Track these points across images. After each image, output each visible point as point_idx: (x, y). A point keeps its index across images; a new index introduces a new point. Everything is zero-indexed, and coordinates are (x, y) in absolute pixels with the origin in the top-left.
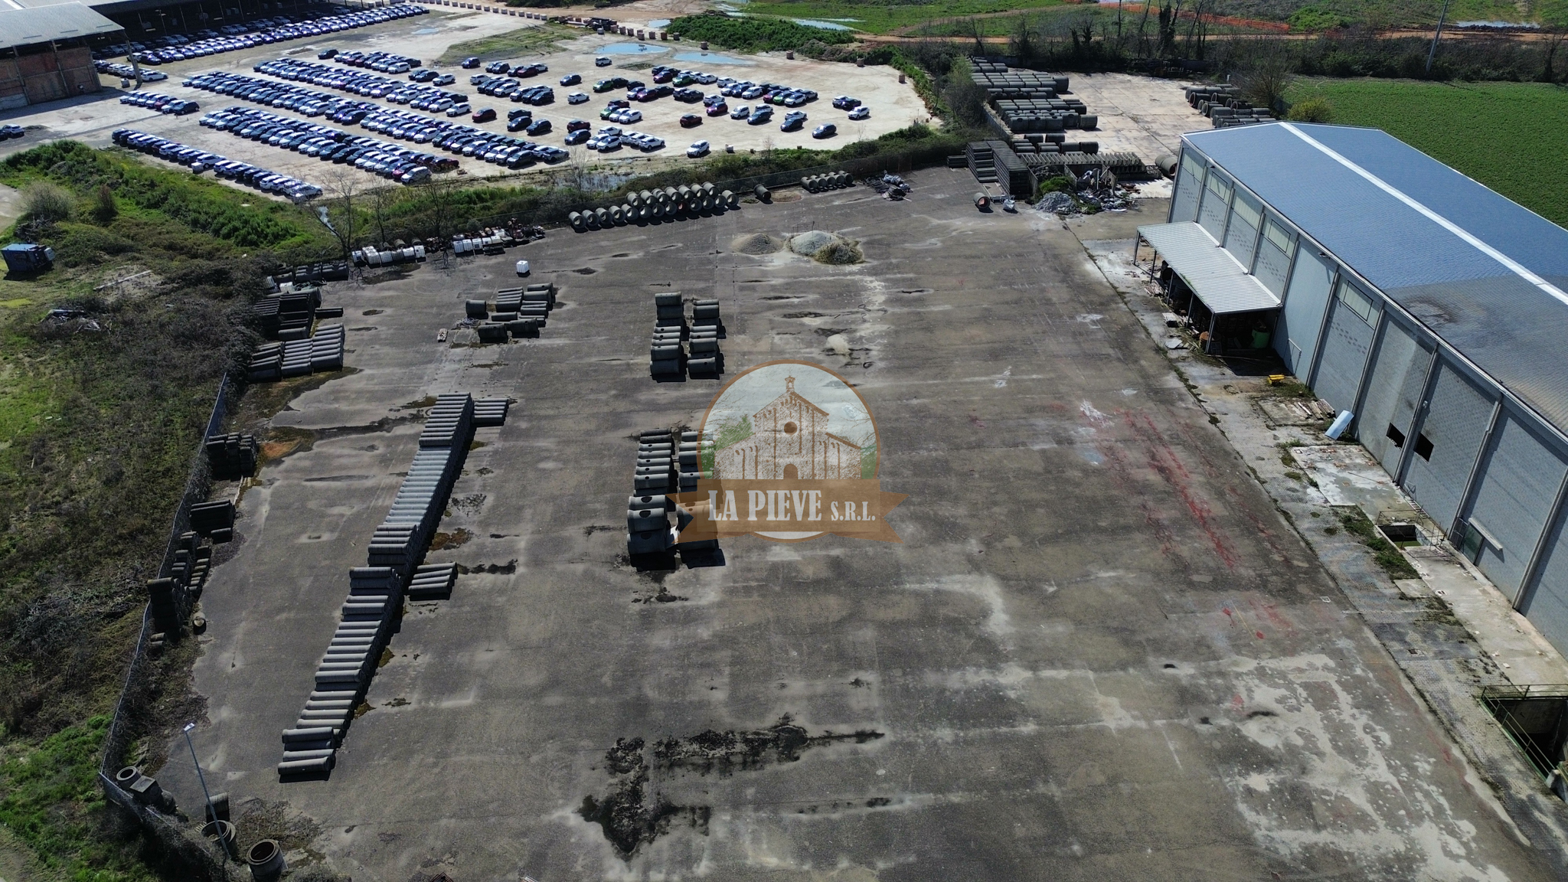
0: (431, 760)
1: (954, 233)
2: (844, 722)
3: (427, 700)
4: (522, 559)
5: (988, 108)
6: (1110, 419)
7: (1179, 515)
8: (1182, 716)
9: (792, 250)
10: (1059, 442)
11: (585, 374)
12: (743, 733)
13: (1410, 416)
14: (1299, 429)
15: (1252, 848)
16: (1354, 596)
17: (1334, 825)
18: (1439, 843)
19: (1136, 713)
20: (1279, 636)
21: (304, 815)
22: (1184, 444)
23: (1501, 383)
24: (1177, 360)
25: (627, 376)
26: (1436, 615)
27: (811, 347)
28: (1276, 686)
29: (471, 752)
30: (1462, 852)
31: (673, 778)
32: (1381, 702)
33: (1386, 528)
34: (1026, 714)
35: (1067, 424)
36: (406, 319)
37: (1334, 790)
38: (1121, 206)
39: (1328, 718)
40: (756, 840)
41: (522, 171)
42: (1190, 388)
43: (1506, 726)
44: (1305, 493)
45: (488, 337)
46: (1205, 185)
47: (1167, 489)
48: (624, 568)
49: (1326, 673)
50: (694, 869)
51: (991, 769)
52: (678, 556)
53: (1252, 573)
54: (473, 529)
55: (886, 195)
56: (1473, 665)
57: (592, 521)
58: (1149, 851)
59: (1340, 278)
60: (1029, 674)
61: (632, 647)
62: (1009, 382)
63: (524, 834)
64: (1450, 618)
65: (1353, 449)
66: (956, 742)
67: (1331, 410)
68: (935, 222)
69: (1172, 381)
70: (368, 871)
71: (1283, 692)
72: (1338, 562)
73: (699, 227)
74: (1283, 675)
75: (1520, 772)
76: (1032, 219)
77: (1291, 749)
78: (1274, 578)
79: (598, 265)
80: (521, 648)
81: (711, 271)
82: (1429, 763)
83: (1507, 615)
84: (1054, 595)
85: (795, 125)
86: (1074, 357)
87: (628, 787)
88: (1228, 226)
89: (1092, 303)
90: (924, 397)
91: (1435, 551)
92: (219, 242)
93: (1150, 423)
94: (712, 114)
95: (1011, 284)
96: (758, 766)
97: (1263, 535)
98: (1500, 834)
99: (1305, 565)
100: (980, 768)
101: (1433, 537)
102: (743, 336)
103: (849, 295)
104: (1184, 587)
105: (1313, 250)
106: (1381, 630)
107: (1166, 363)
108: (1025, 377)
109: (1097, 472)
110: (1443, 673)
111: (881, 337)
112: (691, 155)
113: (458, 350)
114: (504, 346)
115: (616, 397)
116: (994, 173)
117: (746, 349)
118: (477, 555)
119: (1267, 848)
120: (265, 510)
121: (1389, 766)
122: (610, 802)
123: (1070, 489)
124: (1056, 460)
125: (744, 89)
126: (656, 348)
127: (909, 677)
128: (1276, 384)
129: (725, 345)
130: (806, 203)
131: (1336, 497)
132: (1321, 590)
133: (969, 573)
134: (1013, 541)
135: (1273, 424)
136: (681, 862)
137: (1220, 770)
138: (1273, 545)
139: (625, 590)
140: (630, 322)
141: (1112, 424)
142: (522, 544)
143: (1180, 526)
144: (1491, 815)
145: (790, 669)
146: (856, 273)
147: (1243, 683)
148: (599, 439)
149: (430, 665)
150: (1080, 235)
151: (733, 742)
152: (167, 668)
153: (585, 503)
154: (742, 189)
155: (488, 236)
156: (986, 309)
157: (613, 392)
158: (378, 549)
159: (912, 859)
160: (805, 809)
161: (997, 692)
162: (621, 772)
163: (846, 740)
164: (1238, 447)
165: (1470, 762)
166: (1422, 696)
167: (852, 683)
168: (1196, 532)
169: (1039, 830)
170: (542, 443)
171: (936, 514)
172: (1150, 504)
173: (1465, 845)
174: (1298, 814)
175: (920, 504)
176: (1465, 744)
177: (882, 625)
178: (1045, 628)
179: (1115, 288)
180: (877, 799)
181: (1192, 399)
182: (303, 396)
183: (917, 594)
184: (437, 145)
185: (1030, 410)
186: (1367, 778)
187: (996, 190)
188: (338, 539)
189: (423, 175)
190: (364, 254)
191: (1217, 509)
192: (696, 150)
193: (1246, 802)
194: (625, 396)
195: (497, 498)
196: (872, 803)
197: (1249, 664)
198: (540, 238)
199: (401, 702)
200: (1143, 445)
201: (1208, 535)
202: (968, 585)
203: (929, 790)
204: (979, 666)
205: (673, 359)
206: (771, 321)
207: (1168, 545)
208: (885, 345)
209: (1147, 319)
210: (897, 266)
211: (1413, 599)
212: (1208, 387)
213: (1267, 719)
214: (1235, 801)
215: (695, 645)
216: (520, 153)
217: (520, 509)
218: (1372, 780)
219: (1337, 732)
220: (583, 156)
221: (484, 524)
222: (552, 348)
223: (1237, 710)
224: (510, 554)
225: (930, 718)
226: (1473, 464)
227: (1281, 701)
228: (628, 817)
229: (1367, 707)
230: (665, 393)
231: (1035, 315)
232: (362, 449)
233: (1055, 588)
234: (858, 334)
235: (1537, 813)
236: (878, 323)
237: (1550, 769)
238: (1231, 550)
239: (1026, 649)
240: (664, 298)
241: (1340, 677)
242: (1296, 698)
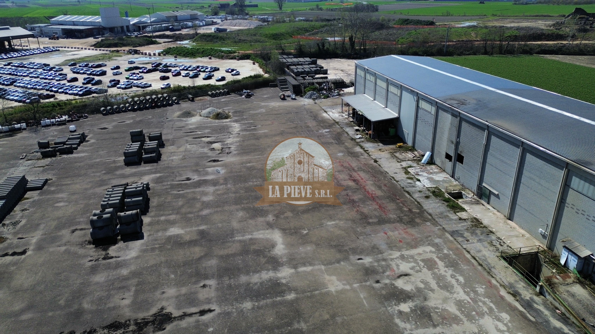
1: (271, 107)
2: (195, 306)
4: (31, 248)
5: (286, 69)
6: (333, 164)
7: (362, 197)
8: (366, 281)
9: (201, 116)
11: (91, 166)
12: (136, 320)
13: (453, 147)
14: (411, 162)
16: (440, 221)
17: (442, 323)
18: (493, 325)
19: (345, 282)
20: (409, 240)
22: (364, 171)
23: (487, 122)
24: (360, 142)
25: (113, 165)
26: (475, 225)
27: (204, 148)
28: (410, 262)
30: (505, 328)
32: (457, 264)
33: (450, 194)
34: (291, 290)
36: (7, 152)
37: (440, 307)
38: (337, 95)
39: (434, 273)
41: (84, 97)
42: (365, 151)
43: (514, 267)
44: (415, 184)
45: (45, 155)
46: (365, 78)
47: (357, 187)
48: (89, 246)
49: (431, 254)
51: (270, 320)
52: (119, 237)
53: (395, 216)
54: (10, 236)
55: (243, 96)
56: (494, 243)
57: (77, 227)
59: (419, 97)
60: (293, 271)
61: (82, 284)
64: (481, 225)
65: (433, 167)
66: (253, 308)
67: (423, 153)
68: (263, 104)
69: (358, 149)
71: (413, 264)
72: (432, 208)
73: (161, 110)
74: (412, 257)
75: (524, 287)
76: (302, 101)
77: (419, 290)
78: (405, 217)
79: (110, 126)
80: (17, 291)
81: (163, 125)
82: (482, 288)
83: (505, 222)
84: (307, 234)
85: (209, 78)
88: (375, 91)
89: (325, 126)
90: (253, 163)
91: (471, 200)
93: (349, 164)
94: (174, 76)
95: (293, 122)
97: (399, 201)
98: (521, 317)
99: (418, 211)
100: (265, 320)
101: (469, 195)
102: (173, 147)
103: (225, 129)
104: (365, 225)
105: (407, 90)
106: (453, 233)
107: (355, 143)
110: (482, 248)
111: (236, 142)
112: (162, 88)
113: (29, 162)
114: (54, 159)
115: (105, 174)
116: (288, 88)
117: (173, 151)
118: (7, 248)
121: (465, 292)
125: (189, 67)
126: (126, 151)
127: (232, 280)
128: (400, 147)
129: (162, 150)
130: (210, 101)
131: (428, 184)
132: (426, 220)
133: (267, 229)
134: (289, 215)
135: (400, 161)
137: (386, 304)
138: (404, 204)
139: (85, 256)
140: (120, 145)
141: (334, 166)
142: (34, 240)
143: (363, 201)
144: (515, 309)
145: (169, 284)
146: (228, 122)
147: (394, 263)
148: (91, 191)
150: (321, 105)
151: (128, 326)
153: (75, 219)
154: (182, 97)
155: (59, 118)
156: (282, 130)
157: (104, 172)
161: (276, 281)
163: (194, 315)
164: (386, 170)
165: (501, 285)
166: (475, 259)
167: (201, 287)
168: (370, 202)
170: (60, 195)
171: (254, 207)
172: (350, 194)
173: (506, 325)
174: (425, 320)
175: (246, 203)
176: (497, 278)
177: (221, 257)
178: (301, 249)
179: (335, 121)
181: (366, 155)
183: (240, 241)
184: (47, 90)
186: (455, 299)
187: (288, 93)
189: (37, 100)
191: (379, 193)
192: (165, 86)
193: (399, 318)
194: (109, 173)
195: (28, 221)
197: (397, 254)
198: (85, 118)
200: (346, 172)
201: (375, 203)
202: (266, 235)
204: (268, 270)
205: (135, 156)
206: (187, 140)
207: (358, 209)
208: (238, 146)
209: (348, 130)
210: (246, 119)
211: (465, 220)
212: (373, 150)
213: (406, 277)
214: (393, 319)
215: (119, 278)
216: (84, 90)
217: (38, 225)
218: (458, 299)
219: (439, 279)
220: (114, 91)
221: (15, 234)
222: (78, 157)
223: (393, 275)
224: (26, 246)
225: (241, 299)
226: (481, 160)
227: (412, 268)
229: (451, 267)
230: (129, 170)
231: (302, 131)
233: (307, 231)
234: (226, 142)
235: (535, 305)
236: (236, 138)
237: (537, 283)
238: (386, 208)
239: (293, 259)
240: (135, 132)
241: (438, 255)
242: (419, 266)
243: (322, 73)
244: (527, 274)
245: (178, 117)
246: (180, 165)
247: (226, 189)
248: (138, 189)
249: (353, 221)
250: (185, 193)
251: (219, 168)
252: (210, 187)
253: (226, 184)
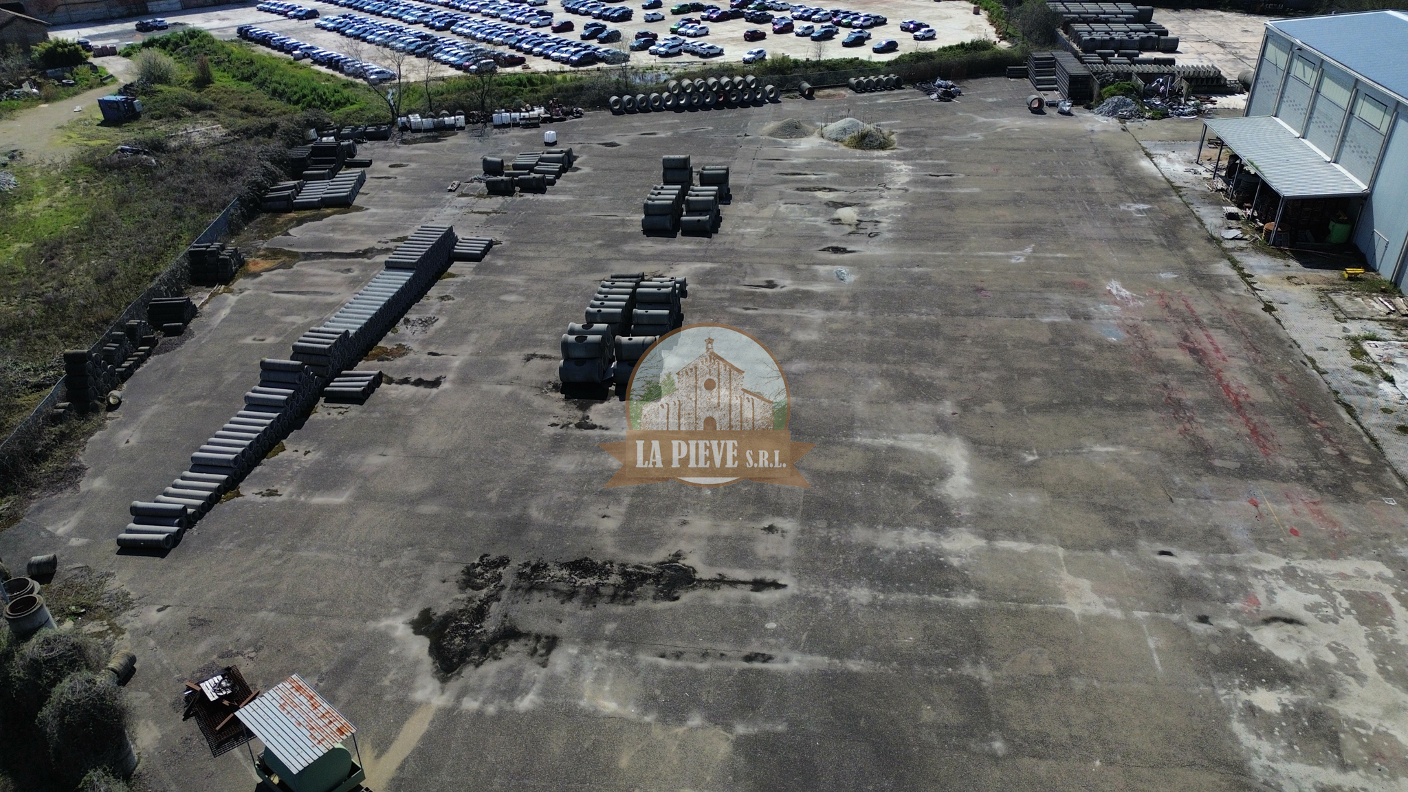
0: (277, 551)
1: (999, 130)
2: (744, 567)
3: (299, 495)
4: (450, 376)
5: (1061, 32)
6: (1139, 299)
7: (1207, 397)
8: (1173, 611)
9: (822, 136)
10: (1074, 317)
11: (576, 226)
12: (624, 565)
14: (1377, 324)
15: (1244, 779)
17: (1369, 767)
19: (1112, 600)
20: (1321, 535)
21: (124, 588)
22: (1227, 329)
24: (1233, 250)
25: (619, 230)
27: (817, 216)
28: (1308, 590)
29: (322, 548)
31: (528, 602)
34: (967, 585)
35: (1088, 301)
36: (427, 172)
37: (1373, 724)
38: (1192, 113)
39: (1375, 635)
40: (599, 679)
41: (581, 68)
42: (1244, 276)
44: (1377, 388)
45: (495, 190)
46: (1288, 72)
47: (1197, 370)
48: (553, 395)
49: (1380, 583)
50: (516, 702)
51: (908, 639)
52: (613, 388)
53: (1293, 464)
54: (414, 346)
55: (934, 96)
57: (535, 349)
58: (1098, 763)
60: (982, 543)
61: (532, 467)
62: (1028, 258)
63: (342, 638)
66: (872, 605)
68: (981, 119)
70: (160, 652)
71: (1316, 598)
73: (735, 115)
74: (1320, 579)
76: (1088, 121)
77: (1319, 667)
78: (1323, 472)
79: (623, 141)
80: (417, 456)
81: (734, 150)
84: (1033, 464)
85: (858, 42)
86: (1109, 240)
87: (474, 605)
88: (1311, 113)
89: (1140, 194)
90: (927, 267)
92: (291, 107)
93: (1188, 306)
94: (776, 32)
95: (1051, 174)
96: (629, 600)
97: (1316, 426)
99: (1367, 462)
100: (895, 636)
102: (748, 204)
103: (874, 177)
104: (1201, 471)
107: (1219, 251)
108: (1048, 255)
109: (1112, 347)
111: (895, 211)
112: (746, 62)
113: (463, 199)
114: (509, 199)
115: (601, 246)
116: (1055, 82)
117: (747, 214)
118: (408, 369)
119: (1265, 783)
120: (224, 313)
122: (448, 618)
123: (1077, 361)
124: (1067, 333)
125: (815, 13)
126: (650, 202)
127: (834, 531)
128: (1353, 278)
129: (725, 210)
130: (849, 100)
132: (1385, 490)
133: (935, 433)
134: (997, 407)
135: (1342, 316)
136: (504, 693)
137: (1215, 679)
138: (1327, 437)
139: (545, 414)
140: (638, 187)
141: (1141, 303)
142: (457, 363)
143: (1206, 408)
145: (698, 507)
146: (884, 158)
147: (1263, 582)
148: (571, 280)
149: (318, 462)
150: (1139, 137)
151: (609, 573)
152: (62, 437)
153: (533, 334)
154: (788, 86)
155: (527, 111)
156: (1018, 194)
157: (599, 242)
158: (302, 347)
159: (781, 727)
160: (668, 653)
161: (937, 556)
162: (473, 588)
163: (740, 586)
164: (1295, 336)
167: (765, 529)
168: (1226, 416)
169: (952, 717)
170: (511, 279)
171: (911, 374)
172: (1173, 383)
174: (1317, 746)
175: (894, 363)
177: (817, 475)
178: (1013, 497)
179: (1171, 183)
180: (757, 655)
181: (1245, 286)
182: (305, 225)
183: (866, 448)
184: (512, 47)
185: (1047, 285)
187: (1050, 97)
188: (280, 343)
189: (490, 66)
190: (409, 121)
191: (1259, 394)
192: (752, 56)
193: (1245, 722)
194: (609, 246)
195: (449, 321)
196: (749, 659)
197: (1274, 562)
198: (577, 117)
199: (272, 493)
200: (1176, 326)
201: (1241, 420)
202: (930, 445)
203: (824, 652)
204: (922, 528)
205: (666, 215)
206: (781, 193)
207: (1188, 426)
208: (898, 219)
209: (1204, 211)
210: (930, 153)
212: (1267, 277)
213: (1289, 627)
214: (1229, 719)
215: (601, 472)
216: (583, 53)
217: (467, 332)
220: (642, 59)
221: (425, 343)
222: (554, 203)
223: (1250, 612)
224: (441, 370)
225: (847, 575)
227: (1313, 608)
228: (463, 636)
230: (651, 246)
231: (1073, 202)
232: (339, 271)
233: (1036, 457)
234: (871, 208)
236: (896, 200)
238: (1270, 438)
239: (985, 516)
240: (674, 160)
241: (1399, 589)
242: (1334, 607)
243: (1161, 47)
245: (771, 134)
246: (757, 250)
247: (851, 320)
248: (663, 290)
249: (1167, 454)
250: (755, 317)
251: (844, 270)
252: (817, 311)
253: (854, 309)
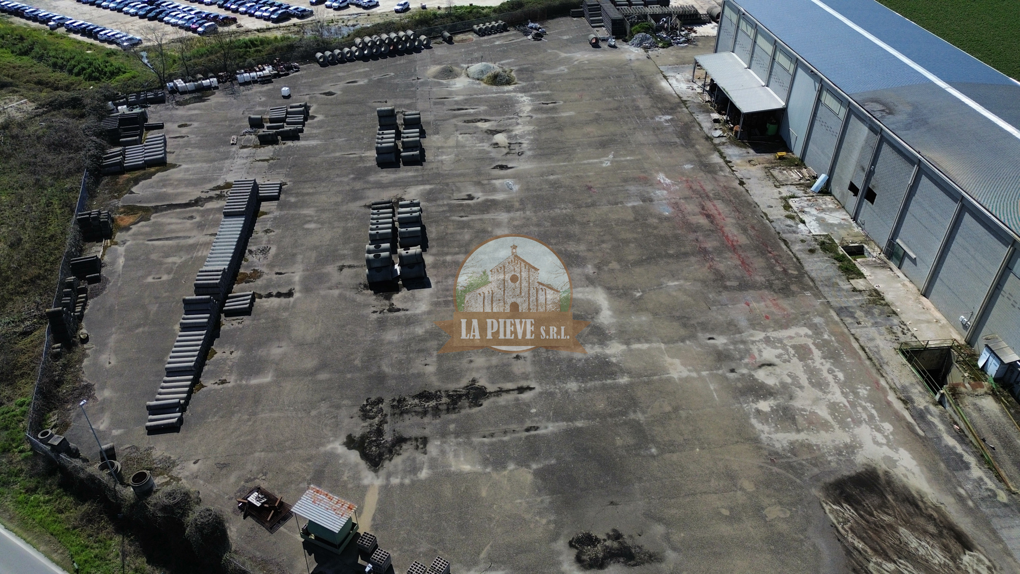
0: (246, 417)
1: (576, 63)
2: (510, 381)
3: (241, 381)
4: (297, 288)
6: (676, 184)
7: (718, 244)
8: (719, 369)
9: (468, 76)
10: (644, 201)
11: (332, 164)
12: (447, 391)
13: (863, 176)
14: (795, 187)
15: (759, 445)
16: (825, 290)
17: (808, 429)
18: (871, 437)
19: (691, 368)
20: (779, 317)
21: (165, 454)
22: (723, 199)
23: (919, 153)
24: (719, 145)
25: (361, 165)
26: (874, 300)
27: (483, 142)
28: (776, 348)
29: (272, 411)
30: (884, 441)
31: (403, 420)
32: (839, 355)
33: (846, 248)
34: (623, 372)
35: (649, 189)
36: (208, 130)
37: (808, 409)
38: (684, 42)
39: (807, 365)
40: (456, 455)
41: (281, 24)
42: (727, 162)
43: (913, 366)
44: (797, 228)
45: (265, 141)
46: (738, 27)
47: (711, 228)
48: (366, 292)
49: (806, 338)
50: (419, 475)
51: (601, 406)
52: (400, 282)
53: (763, 279)
54: (264, 269)
55: (530, 37)
56: (895, 329)
57: (343, 262)
58: (698, 450)
59: (823, 87)
60: (624, 347)
61: (373, 341)
62: (612, 162)
63: (309, 460)
64: (882, 301)
65: (828, 198)
66: (579, 390)
67: (815, 174)
68: (563, 55)
69: (716, 158)
70: (210, 487)
71: (780, 351)
72: (816, 270)
73: (405, 61)
74: (780, 341)
75: (920, 392)
76: (626, 52)
77: (784, 385)
78: (777, 281)
79: (337, 89)
80: (301, 344)
81: (414, 92)
82: (866, 390)
83: (917, 299)
84: (641, 298)
86: (654, 144)
87: (375, 428)
88: (752, 54)
89: (665, 108)
90: (558, 174)
91: (875, 261)
92: (73, 78)
93: (701, 187)
95: (613, 97)
96: (457, 410)
97: (770, 255)
98: (907, 429)
99: (796, 273)
100: (595, 405)
101: (874, 252)
102: (437, 136)
103: (506, 107)
104: (721, 289)
105: (806, 69)
106: (840, 311)
107: (712, 146)
108: (623, 159)
109: (667, 219)
110: (877, 336)
111: (529, 134)
112: (397, 11)
113: (245, 150)
114: (277, 146)
115: (354, 179)
116: (601, 21)
117: (439, 145)
118: (267, 286)
119: (768, 445)
120: (121, 261)
121: (842, 393)
122: (363, 438)
123: (650, 230)
124: (642, 212)
126: (379, 145)
127: (550, 352)
128: (781, 158)
129: (425, 142)
130: (477, 43)
131: (816, 230)
132: (805, 288)
133: (587, 286)
134: (614, 265)
135: (778, 184)
136: (410, 471)
137: (741, 400)
138: (776, 261)
139: (367, 305)
140: (361, 128)
141: (677, 187)
142: (297, 278)
143: (719, 251)
144: (903, 419)
145: (475, 351)
146: (512, 92)
147: (756, 347)
148: (344, 208)
149: (241, 358)
150: (658, 63)
151: (440, 397)
152: (65, 366)
153: (337, 250)
154: (434, 34)
155: (260, 70)
156: (597, 114)
157: (352, 176)
158: (201, 284)
159: (553, 462)
160: (486, 435)
161: (605, 359)
162: (370, 418)
163: (511, 392)
164: (756, 200)
165: (891, 388)
166: (864, 350)
167: (515, 358)
168: (729, 255)
169: (631, 441)
170: (306, 211)
171: (566, 250)
172: (701, 238)
173: (886, 437)
174: (787, 424)
175: (555, 244)
176: (888, 378)
178: (634, 318)
179: (680, 98)
180: (531, 427)
181: (728, 170)
182: (141, 183)
185: (626, 180)
186: (829, 400)
187: (603, 32)
188: (173, 279)
189: (212, 28)
190: (175, 85)
191: (743, 240)
192: (400, 7)
193: (757, 418)
194: (360, 179)
195: (278, 248)
196: (528, 430)
197: (760, 335)
198: (296, 71)
199: (223, 382)
200: (697, 200)
201: (736, 256)
202: (586, 294)
203: (563, 420)
204: (593, 344)
205: (391, 153)
206: (456, 125)
207: (711, 263)
208: (532, 140)
209: (701, 118)
210: (539, 86)
211: (860, 291)
212: (738, 162)
213: (770, 368)
214: (749, 418)
215: (414, 338)
216: (279, 12)
217: (294, 255)
218: (832, 401)
219: (812, 374)
220: (322, 13)
221: (271, 266)
222: (309, 147)
223: (752, 363)
224: (289, 284)
225: (563, 377)
226: (900, 205)
227: (779, 356)
228: (376, 446)
229: (830, 358)
230: (386, 176)
231: (629, 117)
232: (185, 218)
233: (641, 293)
234: (514, 133)
235: (929, 417)
236: (527, 125)
237: (938, 390)
238: (751, 265)
239: (623, 332)
240: (384, 111)
241: (814, 340)
242: (788, 355)
244: (928, 377)
245: (435, 77)
246: (455, 172)
247: (524, 218)
248: (414, 214)
249: (704, 282)
250: (469, 221)
251: (510, 182)
252: (503, 214)
253: (523, 209)
